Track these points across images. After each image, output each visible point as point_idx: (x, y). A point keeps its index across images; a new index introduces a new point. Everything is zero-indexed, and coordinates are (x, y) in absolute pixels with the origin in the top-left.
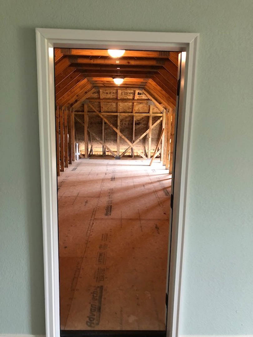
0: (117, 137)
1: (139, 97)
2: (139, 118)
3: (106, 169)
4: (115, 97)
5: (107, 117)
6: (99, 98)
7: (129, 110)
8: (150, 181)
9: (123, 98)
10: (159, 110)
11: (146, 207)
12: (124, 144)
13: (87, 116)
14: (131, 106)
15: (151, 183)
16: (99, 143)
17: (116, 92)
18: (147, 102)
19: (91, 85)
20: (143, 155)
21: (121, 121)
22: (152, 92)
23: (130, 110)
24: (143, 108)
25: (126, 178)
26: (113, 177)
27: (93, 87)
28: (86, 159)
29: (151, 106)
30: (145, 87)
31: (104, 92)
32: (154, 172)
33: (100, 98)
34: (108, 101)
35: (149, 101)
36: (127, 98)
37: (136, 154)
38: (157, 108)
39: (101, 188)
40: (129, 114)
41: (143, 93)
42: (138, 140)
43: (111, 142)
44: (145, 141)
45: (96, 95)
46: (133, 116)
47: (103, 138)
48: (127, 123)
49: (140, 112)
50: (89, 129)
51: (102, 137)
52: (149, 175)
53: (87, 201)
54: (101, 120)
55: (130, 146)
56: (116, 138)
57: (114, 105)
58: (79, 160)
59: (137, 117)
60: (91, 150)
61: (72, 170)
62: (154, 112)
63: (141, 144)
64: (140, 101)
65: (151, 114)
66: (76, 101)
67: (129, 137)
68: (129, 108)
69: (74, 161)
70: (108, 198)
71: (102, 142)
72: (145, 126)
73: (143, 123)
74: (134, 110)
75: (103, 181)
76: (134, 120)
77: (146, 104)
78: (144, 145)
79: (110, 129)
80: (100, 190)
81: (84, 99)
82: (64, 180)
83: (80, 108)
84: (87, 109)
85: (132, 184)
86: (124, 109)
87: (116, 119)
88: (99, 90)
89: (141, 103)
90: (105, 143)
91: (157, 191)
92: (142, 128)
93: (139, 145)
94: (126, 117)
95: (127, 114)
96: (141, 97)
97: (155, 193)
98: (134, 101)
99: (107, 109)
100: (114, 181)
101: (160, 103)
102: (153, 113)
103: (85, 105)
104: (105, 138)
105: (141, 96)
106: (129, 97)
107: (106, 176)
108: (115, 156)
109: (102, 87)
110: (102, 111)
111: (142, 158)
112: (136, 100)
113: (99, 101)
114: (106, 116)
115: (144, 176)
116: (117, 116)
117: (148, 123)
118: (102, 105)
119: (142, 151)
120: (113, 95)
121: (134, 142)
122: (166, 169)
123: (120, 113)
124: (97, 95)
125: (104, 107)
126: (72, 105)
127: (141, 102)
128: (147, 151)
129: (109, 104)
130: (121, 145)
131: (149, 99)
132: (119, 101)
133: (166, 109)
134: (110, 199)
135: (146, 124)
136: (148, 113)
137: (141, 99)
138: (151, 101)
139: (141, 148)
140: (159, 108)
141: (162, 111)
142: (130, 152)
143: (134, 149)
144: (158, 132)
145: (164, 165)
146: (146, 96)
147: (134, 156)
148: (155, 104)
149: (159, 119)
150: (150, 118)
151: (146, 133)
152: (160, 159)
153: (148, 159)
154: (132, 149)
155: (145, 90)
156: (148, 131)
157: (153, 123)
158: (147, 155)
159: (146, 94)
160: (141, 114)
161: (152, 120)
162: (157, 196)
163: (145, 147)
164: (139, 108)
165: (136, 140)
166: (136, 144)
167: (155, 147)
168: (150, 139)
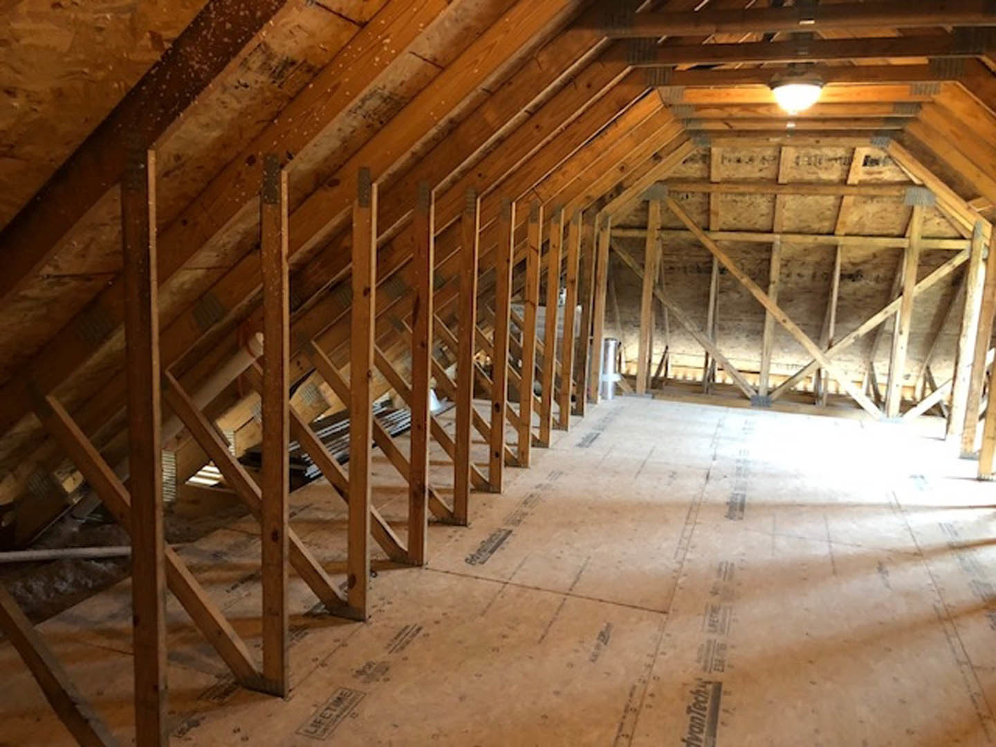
0: (763, 321)
1: (870, 173)
2: (859, 255)
3: (712, 452)
4: (768, 174)
5: (730, 250)
6: (707, 180)
7: (821, 220)
8: (911, 545)
9: (798, 177)
10: (951, 225)
12: (787, 347)
13: (659, 243)
14: (829, 210)
15: (918, 555)
16: (694, 340)
17: (776, 154)
18: (903, 192)
19: (679, 126)
20: (859, 394)
21: (786, 263)
22: (940, 149)
23: (826, 226)
24: (882, 218)
25: (795, 509)
26: (739, 499)
27: (685, 137)
28: (641, 396)
29: (917, 209)
30: (910, 128)
31: (727, 155)
32: (921, 489)
33: (709, 177)
34: (742, 189)
35: (912, 191)
36: (819, 179)
37: (832, 389)
38: (944, 217)
39: (680, 557)
40: (821, 239)
41: (890, 157)
42: (849, 341)
43: (737, 338)
44: (874, 341)
45: (695, 170)
46: (835, 248)
47: (710, 324)
48: (807, 272)
49: (867, 231)
50: (662, 289)
51: (706, 323)
52: (903, 502)
53: (609, 626)
54: (708, 260)
55: (815, 360)
56: (760, 324)
57: (763, 204)
58: (613, 398)
59: (851, 250)
60: (664, 363)
61: (580, 445)
62: (927, 233)
63: (859, 354)
64: (872, 189)
65: (915, 241)
66: (619, 189)
67: (811, 323)
68: (821, 217)
69: (595, 402)
70: (707, 622)
71: (704, 337)
72: (882, 286)
73: (874, 274)
74: (844, 223)
75: (693, 516)
76: (839, 261)
77: (894, 202)
78: (869, 358)
79: (739, 292)
80: (677, 566)
81: (648, 182)
82: (539, 490)
83: (636, 216)
84: (659, 221)
85: (820, 550)
86: (801, 221)
87: (764, 256)
88: (710, 150)
89: (872, 197)
90: (715, 342)
91: (956, 616)
92: (870, 294)
93: (850, 357)
94: (807, 251)
95: (810, 240)
96: (877, 176)
97: (948, 626)
98: (843, 190)
99: (735, 219)
100: (741, 519)
101: (968, 196)
102: (923, 238)
103: (650, 203)
104: (718, 321)
105: (875, 168)
106: (824, 176)
107: (709, 487)
108: (749, 395)
109: (720, 134)
110: (712, 228)
111: (861, 410)
112: (853, 185)
113: (707, 190)
114: (726, 243)
116: (769, 247)
117: (895, 275)
118: (716, 202)
119: (859, 378)
120: (761, 166)
121: (830, 347)
122: (980, 479)
123: (785, 233)
124: (701, 170)
125: (721, 213)
126: (602, 202)
127: (872, 192)
128: (881, 379)
129: (742, 202)
130: (775, 351)
131: (910, 183)
132: (784, 191)
134: (713, 637)
135: (884, 280)
136: (903, 236)
137: (873, 181)
138: (922, 190)
139: (857, 367)
140: (953, 217)
141: (971, 228)
142: (811, 382)
143: (828, 370)
144: (934, 311)
145: (965, 456)
146: (901, 169)
147: (825, 397)
148: (937, 199)
149: (949, 259)
150: (906, 255)
151: (886, 312)
152: (944, 421)
153: (888, 416)
154: (819, 371)
155: (901, 142)
156: (895, 306)
157: (918, 275)
158: (883, 400)
159: (904, 162)
160: (869, 239)
161: (917, 263)
162: (959, 650)
163: (871, 363)
164: (864, 218)
165: (841, 340)
166: (838, 353)
167: (917, 368)
168: (902, 341)
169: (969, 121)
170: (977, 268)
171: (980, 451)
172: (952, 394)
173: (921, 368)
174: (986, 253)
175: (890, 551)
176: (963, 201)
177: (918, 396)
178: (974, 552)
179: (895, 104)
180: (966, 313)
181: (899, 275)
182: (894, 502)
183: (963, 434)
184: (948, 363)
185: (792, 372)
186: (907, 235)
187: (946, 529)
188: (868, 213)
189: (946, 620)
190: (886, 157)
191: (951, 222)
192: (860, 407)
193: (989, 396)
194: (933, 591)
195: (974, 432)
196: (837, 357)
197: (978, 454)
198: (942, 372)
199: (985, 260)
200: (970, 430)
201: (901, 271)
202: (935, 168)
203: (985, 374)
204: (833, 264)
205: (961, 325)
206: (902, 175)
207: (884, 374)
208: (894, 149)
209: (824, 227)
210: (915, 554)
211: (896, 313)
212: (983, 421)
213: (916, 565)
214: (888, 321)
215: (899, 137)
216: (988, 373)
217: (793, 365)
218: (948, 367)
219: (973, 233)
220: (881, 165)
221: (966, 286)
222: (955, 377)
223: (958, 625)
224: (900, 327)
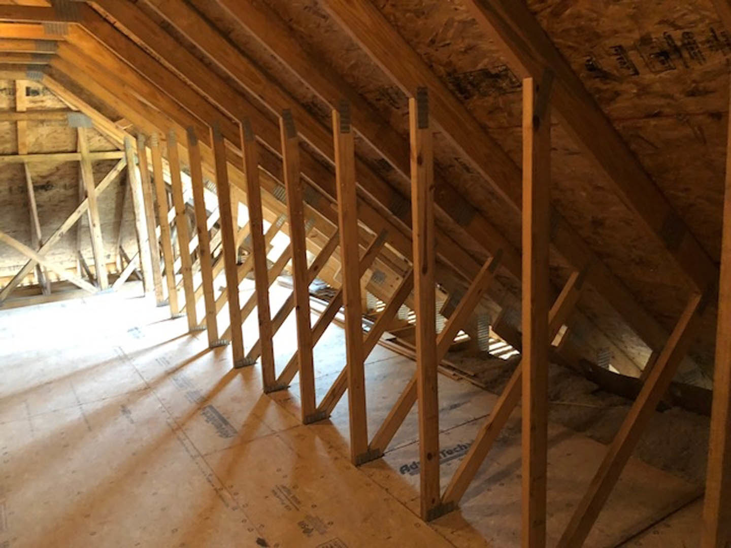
1: (34, 102)
2: (44, 169)
8: (140, 383)
10: (109, 141)
11: (174, 531)
12: (4, 253)
14: (8, 133)
15: (148, 388)
18: (66, 117)
20: (76, 278)
22: (83, 81)
23: (9, 147)
24: (55, 138)
29: (80, 130)
30: (54, 63)
32: (138, 337)
35: (72, 116)
37: (53, 279)
38: (101, 135)
40: (9, 159)
41: (46, 88)
42: (56, 238)
44: (76, 235)
46: (22, 165)
48: (3, 188)
49: (45, 150)
52: (127, 351)
55: (31, 259)
59: (36, 166)
62: (93, 148)
63: (67, 246)
64: (40, 115)
65: (86, 154)
67: (19, 230)
72: (70, 192)
73: (62, 183)
74: (24, 144)
76: (29, 175)
77: (60, 125)
78: (76, 248)
85: (75, 415)
89: (42, 122)
91: (183, 425)
92: (62, 199)
93: (61, 250)
96: (40, 104)
97: (180, 433)
98: (15, 117)
101: (114, 118)
102: (91, 152)
105: (37, 98)
111: (79, 290)
112: (23, 112)
115: (109, 364)
119: (73, 265)
121: (41, 246)
122: (173, 318)
127: (41, 117)
128: (89, 262)
131: (68, 109)
133: (136, 137)
135: (71, 186)
136: (75, 151)
137: (39, 109)
138: (79, 115)
139: (69, 257)
140: (108, 135)
141: (122, 142)
142: (34, 276)
143: (46, 265)
144: (114, 206)
145: (161, 305)
146: (58, 99)
147: (48, 287)
148: (93, 122)
149: (114, 166)
150: (82, 166)
151: (79, 212)
152: (141, 283)
153: (102, 290)
154: (38, 267)
155: (51, 75)
156: (84, 206)
157: (95, 181)
158: (95, 278)
159: (60, 93)
160: (49, 156)
161: (92, 172)
162: (190, 448)
163: (79, 252)
164: (40, 138)
165: (49, 239)
166: (50, 250)
167: (113, 249)
168: (97, 231)
169: (97, 57)
170: (134, 171)
171: (169, 298)
172: (141, 263)
173: (116, 248)
174: (137, 159)
175: (127, 393)
176: (112, 122)
177: (119, 268)
178: (182, 372)
179: (36, 41)
180: (135, 205)
181: (81, 183)
182: (122, 354)
183: (154, 290)
184: (132, 241)
185: (15, 273)
186: (79, 150)
187: (161, 363)
188: (42, 135)
189: (177, 429)
190: (43, 89)
191: (107, 138)
192: (79, 288)
193: (165, 259)
194: (164, 412)
195: (161, 286)
196: (52, 252)
197: (168, 301)
198: (131, 249)
199: (138, 164)
200: (159, 286)
201: (82, 178)
202: (84, 96)
203: (158, 245)
204: (25, 179)
205: (134, 213)
206: (61, 103)
207: (91, 258)
208: (47, 81)
209: (6, 148)
210: (146, 389)
211: (87, 211)
212: (165, 277)
213: (148, 397)
214: (83, 218)
215: (47, 70)
216: (160, 243)
217: (14, 267)
218: (134, 243)
219: (124, 145)
220: (41, 95)
221: (130, 185)
222: (140, 252)
223: (186, 430)
224: (92, 221)
